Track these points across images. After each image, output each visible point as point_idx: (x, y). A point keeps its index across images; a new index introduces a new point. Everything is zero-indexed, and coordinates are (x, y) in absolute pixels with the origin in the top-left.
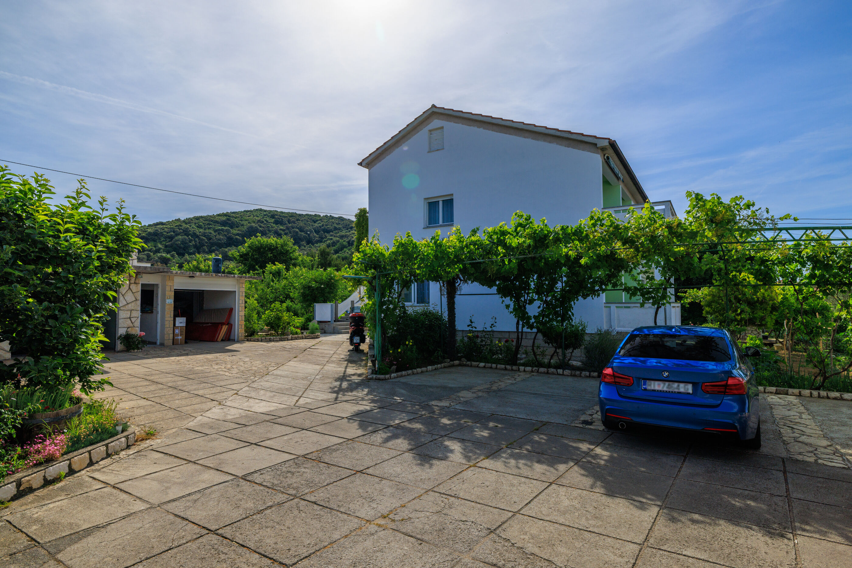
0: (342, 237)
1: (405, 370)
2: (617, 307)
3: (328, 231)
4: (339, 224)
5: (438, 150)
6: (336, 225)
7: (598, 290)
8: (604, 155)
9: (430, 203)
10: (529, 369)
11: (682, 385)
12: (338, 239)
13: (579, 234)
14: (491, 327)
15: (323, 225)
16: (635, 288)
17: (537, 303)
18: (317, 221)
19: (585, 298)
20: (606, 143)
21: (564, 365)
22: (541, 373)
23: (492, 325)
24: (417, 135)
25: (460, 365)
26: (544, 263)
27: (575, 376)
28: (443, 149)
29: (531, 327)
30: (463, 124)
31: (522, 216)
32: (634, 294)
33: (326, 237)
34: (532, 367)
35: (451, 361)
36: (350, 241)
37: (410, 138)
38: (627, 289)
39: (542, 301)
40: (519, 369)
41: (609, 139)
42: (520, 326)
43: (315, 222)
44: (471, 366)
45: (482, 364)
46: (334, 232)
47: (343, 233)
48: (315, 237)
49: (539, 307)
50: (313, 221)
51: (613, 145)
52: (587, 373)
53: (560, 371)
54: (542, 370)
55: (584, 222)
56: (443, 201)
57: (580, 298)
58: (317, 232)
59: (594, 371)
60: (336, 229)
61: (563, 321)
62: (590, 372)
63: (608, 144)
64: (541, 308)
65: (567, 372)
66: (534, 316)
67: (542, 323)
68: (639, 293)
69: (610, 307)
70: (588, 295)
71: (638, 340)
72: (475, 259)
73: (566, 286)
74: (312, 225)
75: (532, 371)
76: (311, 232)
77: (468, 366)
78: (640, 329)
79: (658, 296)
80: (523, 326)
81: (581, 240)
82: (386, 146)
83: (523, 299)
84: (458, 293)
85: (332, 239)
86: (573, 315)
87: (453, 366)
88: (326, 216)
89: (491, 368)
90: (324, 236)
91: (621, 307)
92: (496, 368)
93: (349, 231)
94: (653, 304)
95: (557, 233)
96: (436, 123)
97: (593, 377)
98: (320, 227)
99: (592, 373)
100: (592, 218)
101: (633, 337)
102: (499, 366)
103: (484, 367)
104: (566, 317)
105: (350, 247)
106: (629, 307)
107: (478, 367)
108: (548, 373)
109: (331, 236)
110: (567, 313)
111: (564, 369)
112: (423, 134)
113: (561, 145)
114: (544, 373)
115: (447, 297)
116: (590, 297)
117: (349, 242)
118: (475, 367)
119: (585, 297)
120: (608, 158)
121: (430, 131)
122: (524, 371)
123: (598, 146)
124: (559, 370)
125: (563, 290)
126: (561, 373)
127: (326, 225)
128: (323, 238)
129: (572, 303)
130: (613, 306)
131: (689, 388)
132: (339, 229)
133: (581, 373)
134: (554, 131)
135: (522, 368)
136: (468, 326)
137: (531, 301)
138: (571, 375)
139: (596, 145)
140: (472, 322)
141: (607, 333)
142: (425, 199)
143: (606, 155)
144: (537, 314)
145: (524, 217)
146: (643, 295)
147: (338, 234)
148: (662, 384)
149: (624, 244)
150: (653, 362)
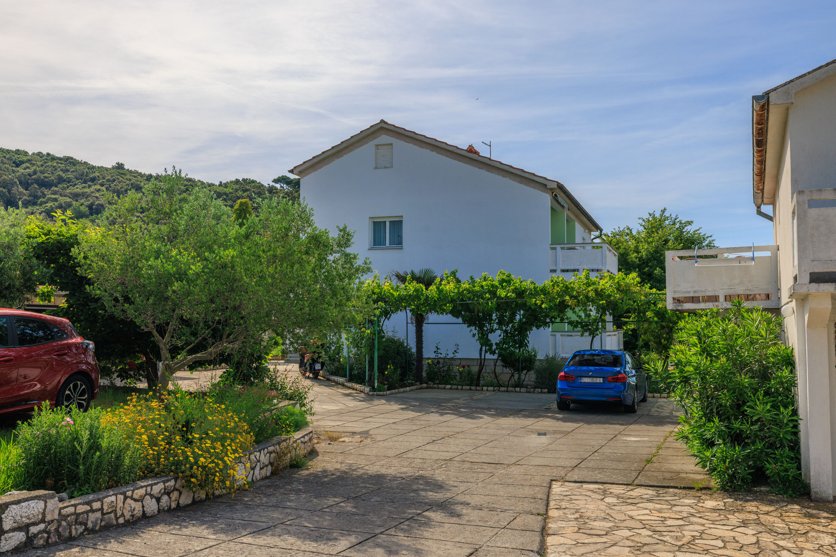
0: (76, 196)
1: (394, 389)
2: (561, 335)
3: (47, 185)
4: (68, 171)
5: (385, 167)
6: (61, 173)
7: (549, 322)
8: (553, 193)
9: (375, 223)
10: (491, 388)
11: (598, 379)
12: (68, 200)
13: (544, 291)
14: (453, 353)
15: (35, 172)
16: (577, 321)
17: (499, 332)
18: (22, 162)
19: (538, 329)
20: (555, 186)
21: (519, 384)
22: (502, 391)
23: (455, 351)
24: (362, 148)
25: (427, 388)
26: (515, 304)
27: (530, 392)
28: (392, 167)
29: (493, 353)
30: (414, 144)
31: (505, 274)
32: (576, 326)
33: (44, 196)
34: (494, 387)
35: (420, 384)
36: (92, 204)
37: (353, 150)
38: (570, 323)
39: (502, 330)
40: (482, 389)
41: (557, 182)
42: (483, 353)
43: (18, 166)
44: (438, 388)
45: (448, 386)
46: (60, 186)
47: (78, 189)
48: (21, 193)
49: (500, 336)
50: (14, 162)
51: (561, 187)
52: (540, 390)
53: (518, 389)
54: (502, 389)
55: (547, 283)
56: (390, 221)
57: (534, 328)
58: (26, 185)
59: (545, 388)
60: (61, 180)
61: (520, 347)
62: (541, 388)
63: (556, 187)
64: (502, 337)
65: (523, 390)
66: (496, 344)
67: (502, 349)
68: (579, 326)
69: (555, 335)
70: (540, 326)
71: (577, 358)
72: (466, 301)
73: (523, 318)
74: (14, 172)
75: (494, 391)
76: (13, 184)
77: (435, 388)
78: (579, 352)
79: (593, 328)
80: (486, 352)
81: (545, 294)
82: (324, 155)
83: (485, 329)
84: (426, 321)
85: (56, 200)
86: (528, 342)
87: (421, 388)
88: (39, 154)
89: (457, 389)
90: (39, 194)
91: (564, 335)
92: (462, 389)
93: (90, 186)
94: (590, 335)
95: (531, 290)
96: (384, 139)
97: (544, 393)
98: (30, 175)
99: (543, 390)
100: (552, 281)
101: (575, 356)
102: (464, 387)
103: (451, 389)
104: (522, 344)
105: (94, 217)
106: (571, 336)
107: (444, 389)
108: (507, 391)
109: (55, 193)
110: (524, 341)
111: (521, 388)
112: (369, 148)
113: (514, 180)
114: (504, 391)
115: (416, 326)
116: (542, 328)
117: (90, 207)
118: (441, 389)
119: (538, 327)
120: (556, 195)
121: (377, 145)
122: (487, 390)
123: (548, 187)
124: (516, 389)
125: (520, 320)
126: (519, 391)
127: (42, 172)
128: (37, 197)
129: (528, 332)
130: (558, 335)
131: (601, 380)
132: (69, 181)
133: (534, 390)
134: (508, 167)
135: (485, 388)
136: (435, 352)
137: (492, 331)
138: (527, 392)
139: (546, 185)
140: (438, 349)
141: (553, 358)
142: (370, 218)
143: (554, 193)
144: (498, 342)
145: (506, 274)
146: (582, 327)
147: (68, 191)
148: (588, 379)
149: (571, 298)
150: (585, 368)
